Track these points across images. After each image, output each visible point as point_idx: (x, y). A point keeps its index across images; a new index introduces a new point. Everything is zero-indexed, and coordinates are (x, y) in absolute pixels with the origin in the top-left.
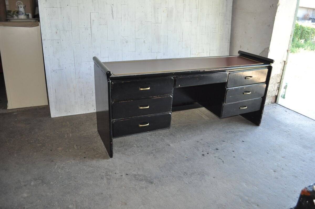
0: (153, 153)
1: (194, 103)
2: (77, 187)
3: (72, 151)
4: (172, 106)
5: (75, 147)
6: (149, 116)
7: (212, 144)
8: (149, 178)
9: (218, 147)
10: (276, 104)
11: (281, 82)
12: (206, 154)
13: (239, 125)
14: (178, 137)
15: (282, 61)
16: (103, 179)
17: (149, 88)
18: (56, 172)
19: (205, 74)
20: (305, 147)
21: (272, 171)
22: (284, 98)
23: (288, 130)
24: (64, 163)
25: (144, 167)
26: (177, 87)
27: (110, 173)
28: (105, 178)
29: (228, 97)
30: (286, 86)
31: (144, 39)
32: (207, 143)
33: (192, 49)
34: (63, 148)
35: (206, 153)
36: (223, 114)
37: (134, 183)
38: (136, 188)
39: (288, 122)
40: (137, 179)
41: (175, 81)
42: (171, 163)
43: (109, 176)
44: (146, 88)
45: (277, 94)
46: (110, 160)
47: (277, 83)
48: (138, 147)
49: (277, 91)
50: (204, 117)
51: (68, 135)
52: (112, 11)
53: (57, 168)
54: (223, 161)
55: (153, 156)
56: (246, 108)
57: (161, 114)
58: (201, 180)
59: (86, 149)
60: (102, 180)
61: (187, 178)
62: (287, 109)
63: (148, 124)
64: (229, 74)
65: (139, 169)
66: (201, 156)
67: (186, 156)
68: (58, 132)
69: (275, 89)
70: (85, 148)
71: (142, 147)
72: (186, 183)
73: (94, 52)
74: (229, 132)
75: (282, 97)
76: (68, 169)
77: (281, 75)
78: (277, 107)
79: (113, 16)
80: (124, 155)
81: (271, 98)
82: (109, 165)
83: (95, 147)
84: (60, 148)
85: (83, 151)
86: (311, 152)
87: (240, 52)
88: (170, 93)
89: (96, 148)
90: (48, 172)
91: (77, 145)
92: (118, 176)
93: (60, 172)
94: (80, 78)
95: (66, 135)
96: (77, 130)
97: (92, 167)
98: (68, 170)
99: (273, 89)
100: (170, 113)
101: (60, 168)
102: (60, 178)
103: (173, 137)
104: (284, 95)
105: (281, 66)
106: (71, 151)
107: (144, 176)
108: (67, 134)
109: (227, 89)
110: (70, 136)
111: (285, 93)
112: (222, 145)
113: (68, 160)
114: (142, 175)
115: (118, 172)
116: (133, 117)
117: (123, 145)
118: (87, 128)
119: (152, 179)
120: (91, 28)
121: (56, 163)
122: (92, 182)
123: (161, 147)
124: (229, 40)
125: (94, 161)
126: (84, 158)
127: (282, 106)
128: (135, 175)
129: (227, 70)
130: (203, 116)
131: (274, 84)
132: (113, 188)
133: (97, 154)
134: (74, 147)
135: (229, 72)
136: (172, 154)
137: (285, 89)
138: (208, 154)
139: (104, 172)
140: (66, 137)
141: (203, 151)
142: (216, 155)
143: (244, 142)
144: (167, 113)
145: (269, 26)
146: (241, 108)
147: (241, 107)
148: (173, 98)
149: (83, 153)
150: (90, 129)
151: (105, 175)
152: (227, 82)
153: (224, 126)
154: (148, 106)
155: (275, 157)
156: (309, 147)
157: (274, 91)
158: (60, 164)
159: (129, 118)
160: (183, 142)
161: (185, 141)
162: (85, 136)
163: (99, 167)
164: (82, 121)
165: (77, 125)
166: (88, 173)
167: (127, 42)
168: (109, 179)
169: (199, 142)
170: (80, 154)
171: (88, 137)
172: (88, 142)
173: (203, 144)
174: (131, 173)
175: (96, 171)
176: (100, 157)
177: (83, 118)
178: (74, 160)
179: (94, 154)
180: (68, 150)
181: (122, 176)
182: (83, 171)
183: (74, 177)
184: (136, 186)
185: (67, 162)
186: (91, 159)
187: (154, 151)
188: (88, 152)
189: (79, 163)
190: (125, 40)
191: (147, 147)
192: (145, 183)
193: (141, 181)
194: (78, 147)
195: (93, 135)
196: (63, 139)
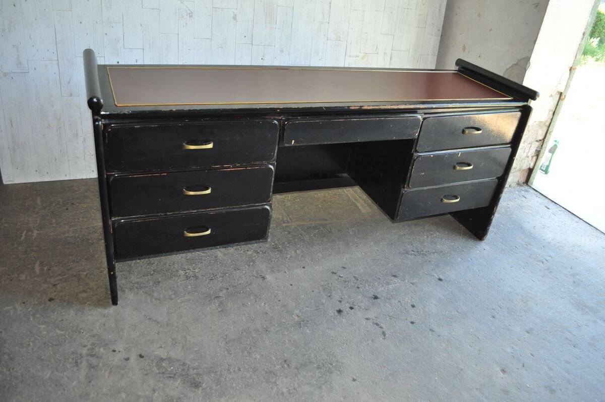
0: (220, 297)
1: (340, 175)
2: (7, 387)
3: (26, 277)
4: (272, 190)
5: (37, 269)
6: (211, 211)
7: (367, 281)
8: (194, 369)
9: (380, 290)
10: (527, 188)
11: (546, 140)
12: (348, 309)
13: (438, 233)
15: (555, 93)
16: (77, 366)
17: (210, 146)
19: (362, 116)
20: (581, 306)
21: (498, 369)
22: (546, 172)
23: (548, 258)
25: (188, 337)
26: (287, 145)
27: (100, 348)
28: (84, 362)
29: (416, 172)
30: (556, 146)
31: (235, 11)
32: (354, 277)
33: (351, 43)
34: (6, 268)
35: (348, 305)
36: (401, 212)
37: (152, 382)
38: (154, 398)
39: (549, 236)
40: (163, 373)
41: (283, 128)
42: (257, 331)
43: (97, 357)
44: (203, 145)
45: (531, 166)
46: (112, 309)
47: (537, 141)
48: (187, 278)
49: (535, 158)
50: (360, 207)
51: (30, 233)
54: (384, 334)
55: (219, 305)
56: (458, 200)
57: (244, 207)
58: (320, 387)
60: (75, 369)
61: (286, 377)
62: (551, 202)
63: (209, 232)
64: (424, 119)
65: (176, 343)
66: (334, 314)
67: (297, 312)
68: (6, 225)
69: (529, 155)
70: (59, 273)
71: (197, 278)
72: (282, 394)
74: (413, 252)
75: (542, 170)
77: (548, 124)
78: (528, 195)
80: (149, 297)
81: (519, 174)
82: (104, 325)
83: (84, 270)
85: (52, 280)
86: (595, 322)
87: (459, 62)
88: (268, 159)
89: (85, 273)
91: (41, 264)
92: (117, 359)
94: (71, 95)
95: (24, 234)
96: (54, 221)
97: (61, 329)
99: (525, 154)
100: (267, 207)
103: (278, 256)
104: (548, 167)
105: (551, 104)
106: (23, 277)
107: (182, 365)
108: (28, 231)
109: (416, 154)
110: (34, 237)
111: (550, 162)
112: (390, 287)
113: (7, 305)
114: (178, 360)
115: (120, 347)
116: (168, 214)
117: (154, 271)
118: (78, 219)
119: (198, 374)
122: (50, 372)
123: (242, 282)
124: (439, 30)
125: (72, 311)
126: (51, 300)
127: (540, 193)
128: (162, 359)
129: (419, 109)
130: (359, 205)
131: (528, 142)
132: (98, 394)
133: (84, 291)
134: (33, 268)
135: (425, 114)
136: (265, 304)
137: (551, 154)
138: (351, 308)
139: (85, 346)
140: (23, 238)
141: (340, 301)
142: (371, 315)
143: (441, 282)
144: (258, 206)
145: (537, 5)
146: (445, 201)
147: (445, 197)
148: (276, 170)
149: (51, 286)
150: (85, 220)
151: (87, 355)
152: (417, 138)
153: (402, 233)
154: (207, 189)
155: (509, 330)
156: (591, 309)
157: (527, 159)
159: (159, 214)
160: (298, 271)
161: (304, 268)
162: (68, 239)
163: (78, 329)
164: (73, 199)
165: (58, 207)
166: (48, 345)
167: (192, 16)
168: (93, 368)
169: (336, 273)
170: (42, 289)
171: (74, 243)
172: (72, 255)
173: (345, 282)
174: (153, 351)
175: (67, 341)
176: (88, 301)
177: (76, 191)
178: (22, 305)
179: (76, 291)
180: (18, 275)
181: (127, 359)
182: (36, 339)
183: (9, 355)
184: (155, 392)
185: (4, 309)
186: (65, 304)
187: (225, 291)
188: (64, 284)
189: (34, 315)
190: (186, 11)
191: (210, 278)
192: (179, 384)
193: (170, 377)
194: (44, 269)
195: (89, 238)
196: (13, 245)
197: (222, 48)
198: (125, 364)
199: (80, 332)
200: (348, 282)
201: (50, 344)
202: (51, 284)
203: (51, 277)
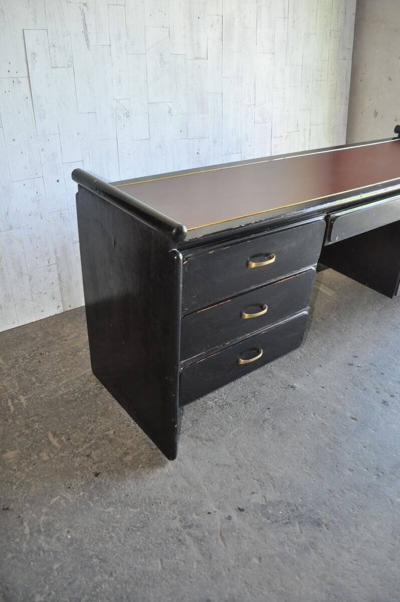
0: (267, 419)
3: (49, 456)
5: (54, 441)
6: (263, 329)
7: (385, 365)
8: (302, 507)
12: (390, 398)
14: (298, 358)
16: (183, 544)
17: (273, 260)
18: (35, 549)
24: (44, 510)
25: (271, 473)
26: (331, 243)
27: (191, 515)
31: (169, 104)
32: (371, 364)
33: (275, 124)
34: (18, 451)
35: (387, 395)
37: (273, 536)
38: (288, 552)
41: (330, 225)
42: (328, 445)
43: (197, 526)
51: (16, 401)
52: (85, 26)
53: (31, 534)
55: (273, 429)
59: (85, 441)
60: (184, 548)
63: (260, 356)
65: (263, 483)
66: (382, 406)
67: (349, 414)
70: (82, 439)
73: (42, 149)
76: (67, 530)
79: (87, 40)
80: (198, 440)
82: (176, 486)
83: (108, 429)
84: (10, 455)
85: (80, 450)
89: (112, 432)
90: (10, 555)
91: (54, 434)
92: (219, 521)
93: (46, 546)
95: (10, 404)
96: (34, 380)
97: (134, 507)
98: (68, 532)
100: (306, 312)
101: (39, 531)
102: (57, 569)
106: (45, 457)
107: (288, 506)
108: (12, 399)
110: (24, 405)
113: (52, 497)
114: (279, 502)
115: (212, 507)
116: (226, 344)
118: (60, 370)
119: (311, 511)
120: (29, 77)
121: (22, 515)
122: (159, 562)
123: (276, 397)
125: (130, 481)
126: (97, 475)
128: (264, 507)
133: (126, 454)
134: (50, 442)
136: (314, 414)
138: (392, 396)
139: (175, 518)
140: (12, 408)
144: (298, 313)
150: (68, 369)
151: (185, 527)
154: (264, 309)
158: (34, 515)
159: (219, 347)
160: (317, 371)
161: (320, 366)
162: (64, 396)
163: (153, 501)
164: (38, 348)
165: (28, 362)
166: (133, 530)
167: (129, 116)
168: (201, 540)
169: (353, 365)
170: (76, 464)
171: (76, 400)
172: (83, 415)
173: (367, 371)
174: (249, 500)
175: (150, 519)
176: (139, 464)
177: (35, 338)
178: (69, 490)
179: (118, 456)
180: (38, 455)
181: (230, 518)
182: (113, 527)
183: (97, 557)
184: (284, 545)
185: (51, 503)
186: (116, 475)
187: (267, 412)
188: (98, 451)
189: (90, 498)
190: (123, 110)
191: (244, 402)
192: (300, 528)
193: (287, 523)
194: (62, 440)
195: (87, 389)
196: (7, 420)
197: (160, 147)
198: (231, 524)
199: (157, 503)
200: (370, 370)
201: (134, 529)
202: (83, 455)
203: (77, 447)
